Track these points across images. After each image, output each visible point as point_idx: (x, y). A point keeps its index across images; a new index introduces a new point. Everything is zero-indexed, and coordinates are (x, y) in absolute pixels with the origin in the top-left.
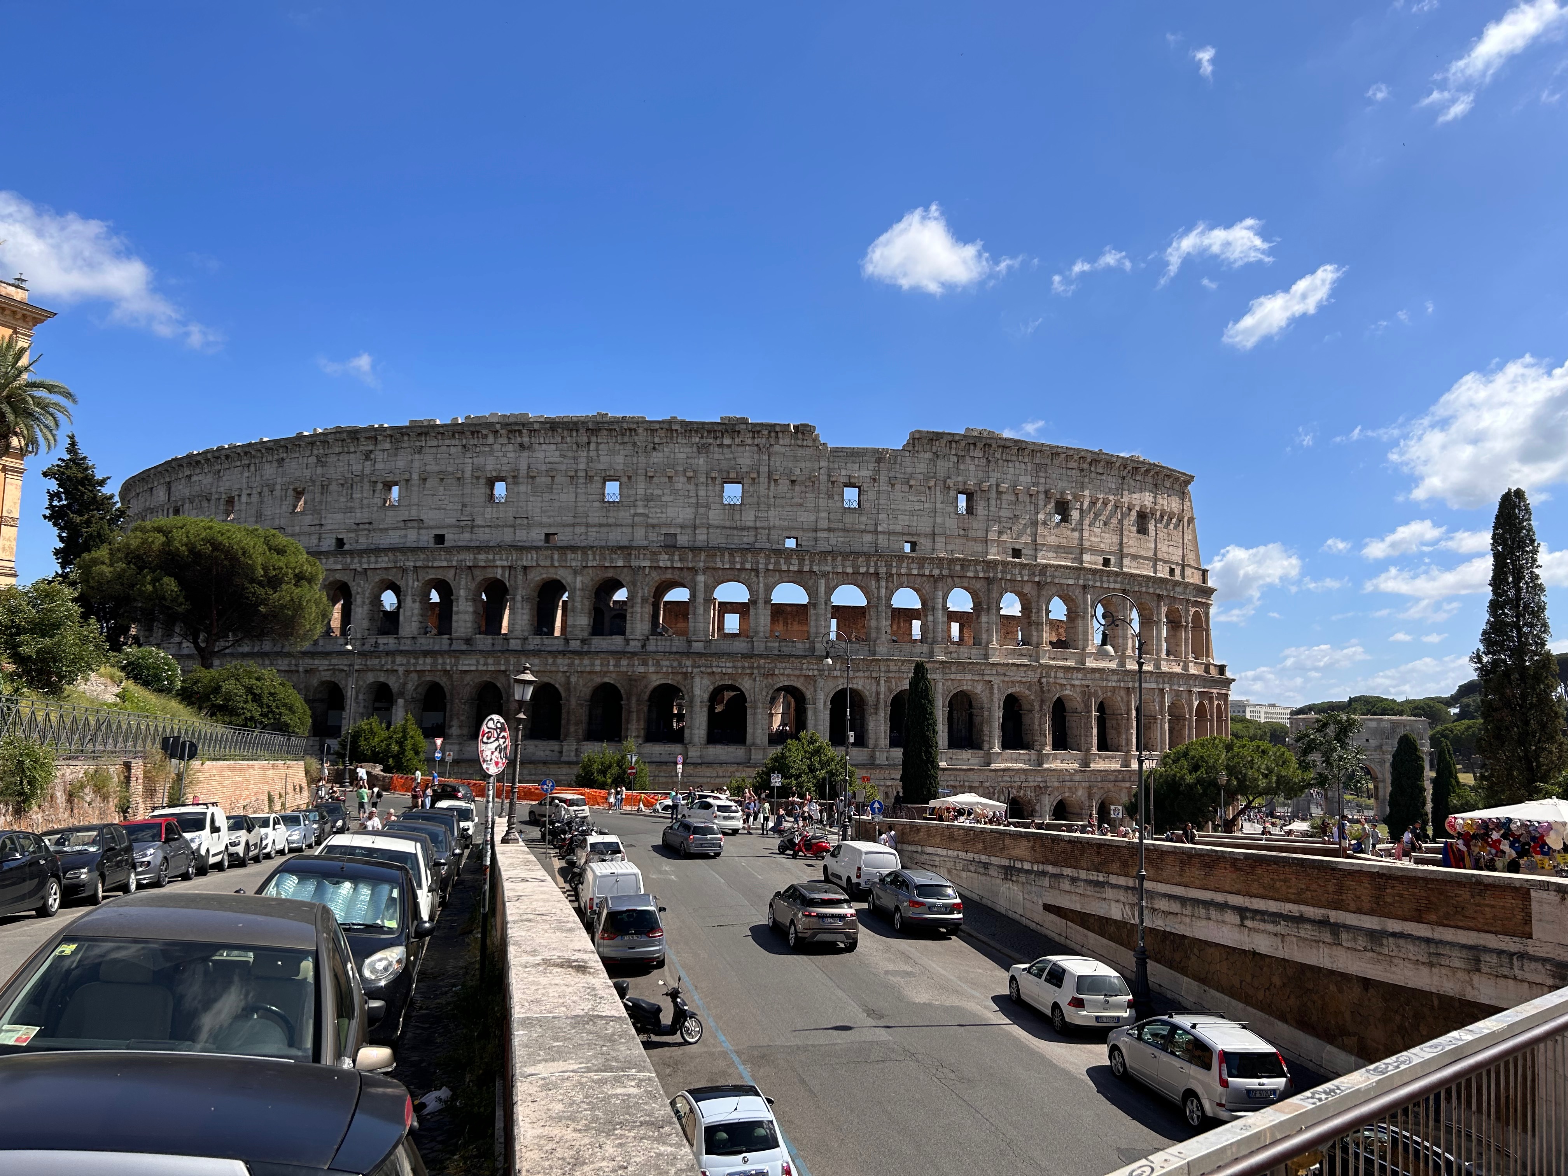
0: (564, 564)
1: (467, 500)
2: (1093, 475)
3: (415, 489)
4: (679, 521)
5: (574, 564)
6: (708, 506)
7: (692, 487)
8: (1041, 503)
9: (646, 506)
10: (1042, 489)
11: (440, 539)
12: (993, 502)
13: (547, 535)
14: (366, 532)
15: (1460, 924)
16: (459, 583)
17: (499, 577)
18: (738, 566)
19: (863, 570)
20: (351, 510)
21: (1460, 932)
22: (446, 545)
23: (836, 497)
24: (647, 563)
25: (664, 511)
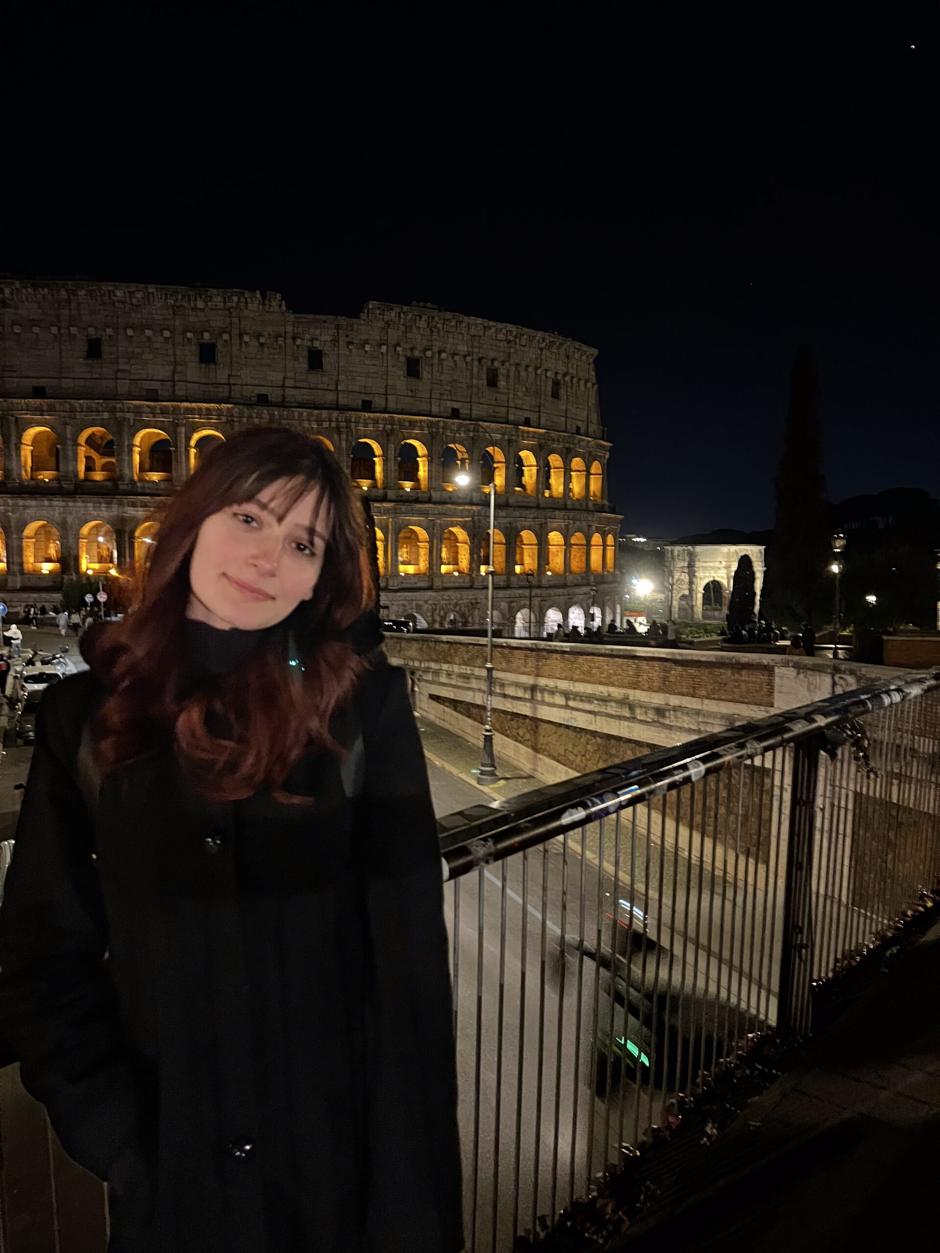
0: (53, 415)
2: (517, 346)
4: (158, 377)
5: (63, 415)
6: (184, 365)
8: (475, 369)
9: (128, 363)
10: (475, 357)
12: (436, 368)
13: (36, 389)
15: (723, 697)
18: (215, 420)
19: (326, 425)
21: (722, 703)
23: (301, 359)
24: (131, 416)
25: (145, 368)
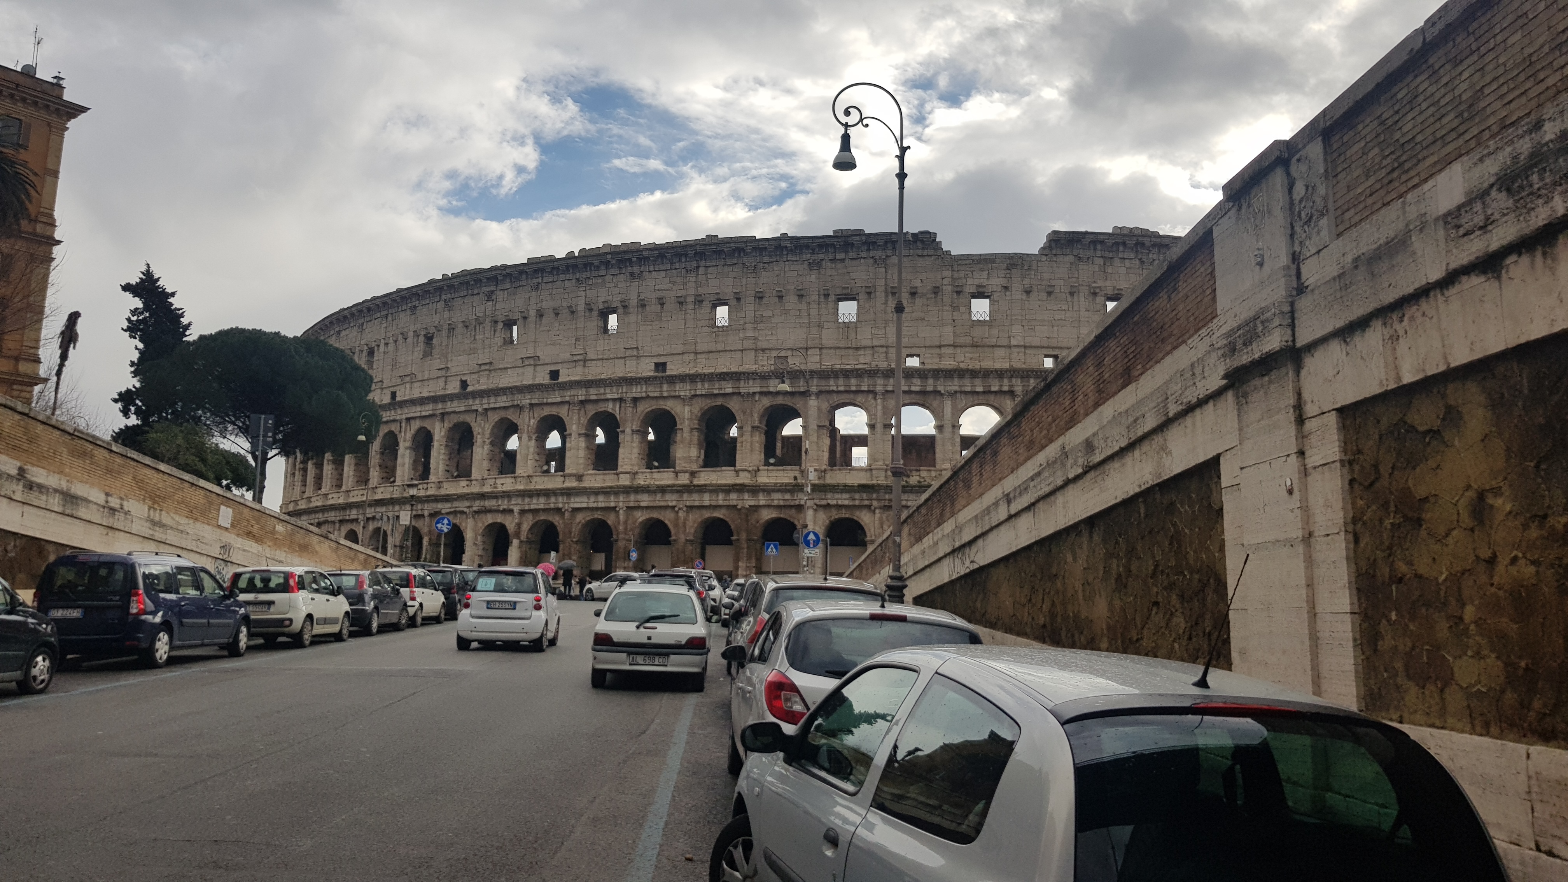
0: (673, 394)
1: (580, 333)
3: (532, 326)
4: (790, 344)
5: (682, 393)
6: (820, 326)
7: (804, 306)
9: (756, 329)
11: (554, 375)
13: (657, 365)
14: (486, 373)
16: (571, 419)
17: (610, 410)
18: (854, 388)
19: (995, 388)
20: (474, 351)
22: (561, 380)
23: (962, 309)
24: (758, 390)
25: (774, 332)
